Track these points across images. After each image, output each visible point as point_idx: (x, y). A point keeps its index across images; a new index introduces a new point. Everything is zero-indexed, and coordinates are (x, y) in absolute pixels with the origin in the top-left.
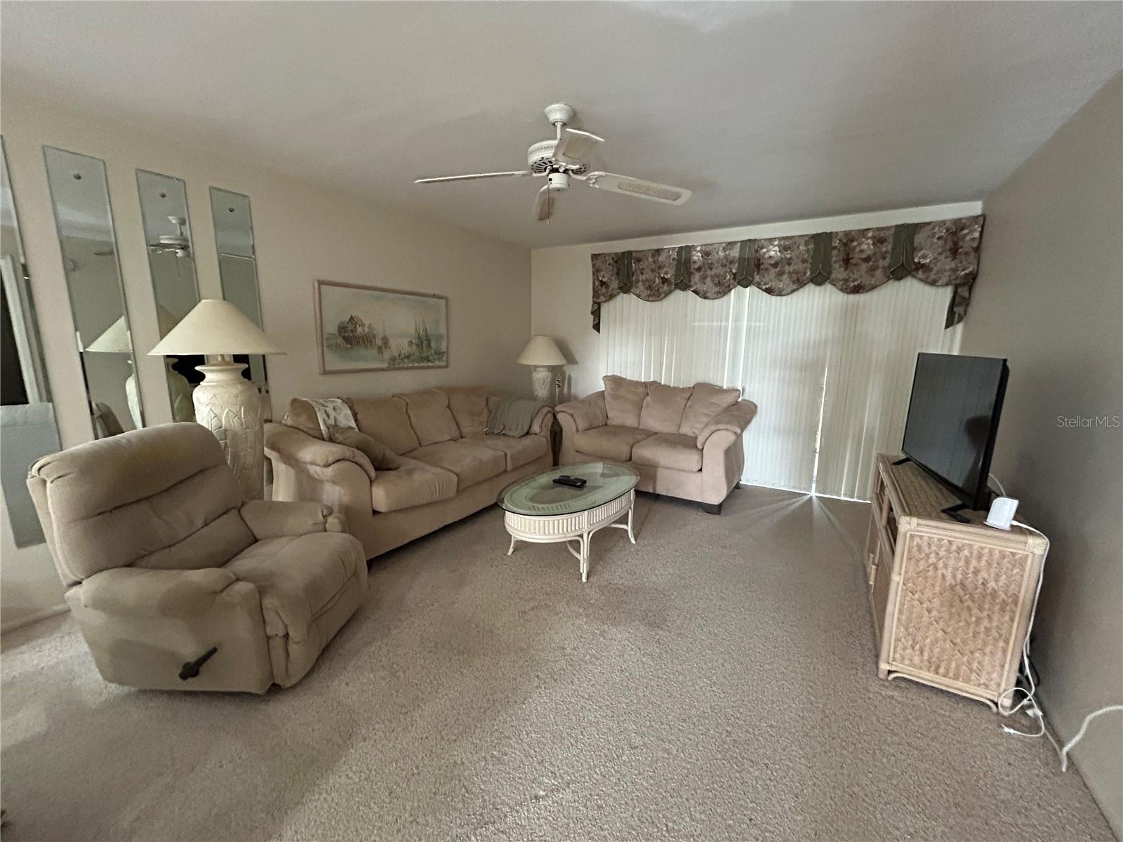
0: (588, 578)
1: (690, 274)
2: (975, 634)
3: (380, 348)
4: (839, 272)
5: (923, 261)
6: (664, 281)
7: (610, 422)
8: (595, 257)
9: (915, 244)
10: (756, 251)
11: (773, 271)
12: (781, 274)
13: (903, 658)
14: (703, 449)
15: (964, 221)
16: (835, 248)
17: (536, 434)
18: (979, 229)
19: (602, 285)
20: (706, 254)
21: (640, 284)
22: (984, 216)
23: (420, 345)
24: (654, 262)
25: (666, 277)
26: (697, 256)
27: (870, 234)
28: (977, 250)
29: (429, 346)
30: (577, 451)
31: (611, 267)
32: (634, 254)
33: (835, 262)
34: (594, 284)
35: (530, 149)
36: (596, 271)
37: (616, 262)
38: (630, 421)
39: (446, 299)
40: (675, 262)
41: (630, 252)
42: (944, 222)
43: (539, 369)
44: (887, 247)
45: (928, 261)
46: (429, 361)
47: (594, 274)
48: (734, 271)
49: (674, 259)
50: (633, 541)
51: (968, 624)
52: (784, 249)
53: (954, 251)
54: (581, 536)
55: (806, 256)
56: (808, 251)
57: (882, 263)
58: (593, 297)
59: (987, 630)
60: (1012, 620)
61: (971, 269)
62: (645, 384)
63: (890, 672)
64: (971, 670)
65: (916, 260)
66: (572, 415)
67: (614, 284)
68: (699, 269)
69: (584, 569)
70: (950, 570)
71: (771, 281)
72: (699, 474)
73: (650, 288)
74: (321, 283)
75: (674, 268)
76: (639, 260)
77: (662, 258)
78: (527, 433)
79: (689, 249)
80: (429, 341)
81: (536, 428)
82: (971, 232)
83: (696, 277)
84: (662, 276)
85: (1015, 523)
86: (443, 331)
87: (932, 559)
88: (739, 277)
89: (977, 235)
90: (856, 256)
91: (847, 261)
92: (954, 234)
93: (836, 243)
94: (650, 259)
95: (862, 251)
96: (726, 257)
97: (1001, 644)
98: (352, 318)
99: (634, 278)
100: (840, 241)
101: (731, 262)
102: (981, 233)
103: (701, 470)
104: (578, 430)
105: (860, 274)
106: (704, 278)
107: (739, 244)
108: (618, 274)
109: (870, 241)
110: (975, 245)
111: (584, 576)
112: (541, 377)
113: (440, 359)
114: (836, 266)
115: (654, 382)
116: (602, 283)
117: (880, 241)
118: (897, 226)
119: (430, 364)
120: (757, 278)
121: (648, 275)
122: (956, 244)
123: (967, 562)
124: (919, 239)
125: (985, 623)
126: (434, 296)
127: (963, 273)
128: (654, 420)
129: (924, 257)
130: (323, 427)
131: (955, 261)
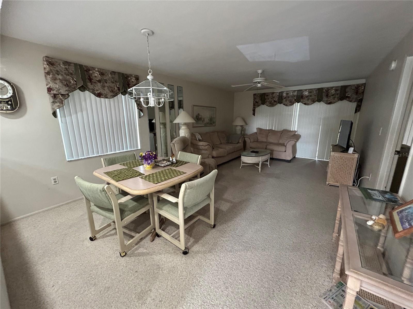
0: (261, 171)
1: (282, 99)
2: (345, 174)
3: (203, 121)
4: (325, 99)
5: (348, 96)
6: (275, 101)
7: (258, 140)
8: (255, 95)
9: (346, 91)
10: (302, 93)
11: (306, 99)
12: (308, 99)
13: (331, 180)
14: (286, 146)
15: (360, 85)
16: (324, 92)
17: (240, 143)
18: (364, 87)
19: (256, 103)
20: (287, 94)
21: (268, 102)
22: (365, 84)
23: (210, 120)
24: (272, 96)
25: (275, 100)
26: (284, 95)
27: (334, 88)
28: (363, 92)
29: (212, 120)
30: (251, 148)
31: (259, 98)
32: (266, 94)
33: (324, 96)
34: (254, 102)
35: (254, 79)
36: (255, 99)
37: (261, 96)
38: (264, 140)
39: (216, 108)
40: (278, 96)
41: (265, 93)
42: (354, 85)
43: (238, 126)
44: (339, 92)
45: (350, 95)
46: (212, 124)
47: (254, 99)
48: (295, 98)
49: (278, 95)
50: (269, 167)
51: (344, 172)
52: (310, 92)
53: (357, 93)
54: (260, 162)
55: (316, 94)
56: (316, 93)
57: (337, 96)
58: (253, 106)
59: (347, 173)
60: (352, 171)
61: (361, 98)
62: (269, 130)
63: (328, 184)
64: (344, 182)
65: (346, 95)
66: (249, 138)
67: (260, 102)
68: (285, 98)
69: (260, 169)
70: (340, 162)
71: (306, 101)
72: (285, 152)
73: (271, 103)
74: (194, 106)
75: (278, 98)
76: (267, 96)
77: (274, 95)
78: (238, 143)
79: (282, 92)
80: (212, 119)
81: (240, 141)
82: (361, 88)
83: (284, 100)
84: (274, 100)
85: (353, 152)
86: (215, 117)
87: (337, 160)
88: (296, 100)
89: (363, 88)
90: (330, 94)
91: (327, 96)
92: (357, 88)
93: (324, 91)
94: (271, 95)
95: (332, 93)
96: (293, 95)
97: (350, 176)
98: (198, 114)
99: (266, 101)
100: (325, 90)
101: (294, 96)
102: (364, 88)
103: (285, 151)
104: (251, 142)
105: (331, 99)
106: (286, 100)
107: (297, 91)
108: (261, 100)
109: (334, 90)
110: (362, 91)
111: (260, 171)
112: (239, 128)
113: (214, 124)
114: (324, 97)
115: (271, 130)
116: (256, 102)
117: (336, 90)
118: (342, 86)
119: (212, 125)
120: (302, 100)
121: (270, 100)
122: (357, 91)
123: (344, 160)
124: (347, 90)
125: (347, 172)
126: (214, 107)
127: (359, 99)
128: (272, 139)
129: (349, 94)
130: (197, 139)
131: (357, 96)
